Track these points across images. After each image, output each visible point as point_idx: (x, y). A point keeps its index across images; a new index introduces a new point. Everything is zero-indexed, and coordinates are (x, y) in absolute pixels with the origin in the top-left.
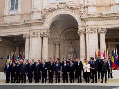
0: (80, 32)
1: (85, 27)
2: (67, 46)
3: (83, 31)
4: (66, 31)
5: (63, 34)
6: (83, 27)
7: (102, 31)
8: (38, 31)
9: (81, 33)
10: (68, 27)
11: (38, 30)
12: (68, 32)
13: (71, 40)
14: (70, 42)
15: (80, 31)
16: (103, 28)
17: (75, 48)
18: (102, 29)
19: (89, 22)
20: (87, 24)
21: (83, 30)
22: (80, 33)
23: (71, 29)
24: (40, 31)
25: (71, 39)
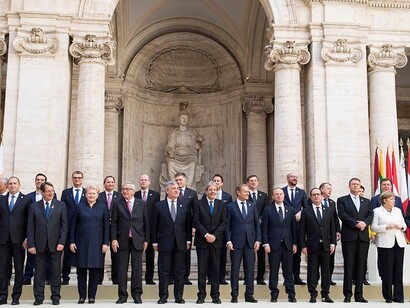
0: (281, 54)
1: (308, 29)
2: (152, 119)
3: (296, 49)
4: (158, 41)
5: (139, 57)
6: (297, 28)
7: (384, 57)
8: (58, 23)
9: (287, 58)
10: (173, 23)
11: (58, 16)
12: (167, 51)
13: (176, 90)
14: (168, 99)
15: (284, 49)
16: (394, 45)
17: (198, 136)
18: (386, 48)
19: (329, 7)
20: (317, 19)
21: (298, 45)
22: (279, 57)
23: (186, 36)
24: (67, 24)
25: (177, 88)
